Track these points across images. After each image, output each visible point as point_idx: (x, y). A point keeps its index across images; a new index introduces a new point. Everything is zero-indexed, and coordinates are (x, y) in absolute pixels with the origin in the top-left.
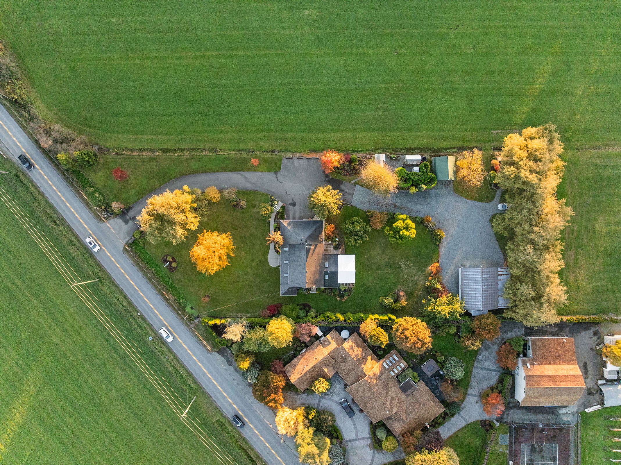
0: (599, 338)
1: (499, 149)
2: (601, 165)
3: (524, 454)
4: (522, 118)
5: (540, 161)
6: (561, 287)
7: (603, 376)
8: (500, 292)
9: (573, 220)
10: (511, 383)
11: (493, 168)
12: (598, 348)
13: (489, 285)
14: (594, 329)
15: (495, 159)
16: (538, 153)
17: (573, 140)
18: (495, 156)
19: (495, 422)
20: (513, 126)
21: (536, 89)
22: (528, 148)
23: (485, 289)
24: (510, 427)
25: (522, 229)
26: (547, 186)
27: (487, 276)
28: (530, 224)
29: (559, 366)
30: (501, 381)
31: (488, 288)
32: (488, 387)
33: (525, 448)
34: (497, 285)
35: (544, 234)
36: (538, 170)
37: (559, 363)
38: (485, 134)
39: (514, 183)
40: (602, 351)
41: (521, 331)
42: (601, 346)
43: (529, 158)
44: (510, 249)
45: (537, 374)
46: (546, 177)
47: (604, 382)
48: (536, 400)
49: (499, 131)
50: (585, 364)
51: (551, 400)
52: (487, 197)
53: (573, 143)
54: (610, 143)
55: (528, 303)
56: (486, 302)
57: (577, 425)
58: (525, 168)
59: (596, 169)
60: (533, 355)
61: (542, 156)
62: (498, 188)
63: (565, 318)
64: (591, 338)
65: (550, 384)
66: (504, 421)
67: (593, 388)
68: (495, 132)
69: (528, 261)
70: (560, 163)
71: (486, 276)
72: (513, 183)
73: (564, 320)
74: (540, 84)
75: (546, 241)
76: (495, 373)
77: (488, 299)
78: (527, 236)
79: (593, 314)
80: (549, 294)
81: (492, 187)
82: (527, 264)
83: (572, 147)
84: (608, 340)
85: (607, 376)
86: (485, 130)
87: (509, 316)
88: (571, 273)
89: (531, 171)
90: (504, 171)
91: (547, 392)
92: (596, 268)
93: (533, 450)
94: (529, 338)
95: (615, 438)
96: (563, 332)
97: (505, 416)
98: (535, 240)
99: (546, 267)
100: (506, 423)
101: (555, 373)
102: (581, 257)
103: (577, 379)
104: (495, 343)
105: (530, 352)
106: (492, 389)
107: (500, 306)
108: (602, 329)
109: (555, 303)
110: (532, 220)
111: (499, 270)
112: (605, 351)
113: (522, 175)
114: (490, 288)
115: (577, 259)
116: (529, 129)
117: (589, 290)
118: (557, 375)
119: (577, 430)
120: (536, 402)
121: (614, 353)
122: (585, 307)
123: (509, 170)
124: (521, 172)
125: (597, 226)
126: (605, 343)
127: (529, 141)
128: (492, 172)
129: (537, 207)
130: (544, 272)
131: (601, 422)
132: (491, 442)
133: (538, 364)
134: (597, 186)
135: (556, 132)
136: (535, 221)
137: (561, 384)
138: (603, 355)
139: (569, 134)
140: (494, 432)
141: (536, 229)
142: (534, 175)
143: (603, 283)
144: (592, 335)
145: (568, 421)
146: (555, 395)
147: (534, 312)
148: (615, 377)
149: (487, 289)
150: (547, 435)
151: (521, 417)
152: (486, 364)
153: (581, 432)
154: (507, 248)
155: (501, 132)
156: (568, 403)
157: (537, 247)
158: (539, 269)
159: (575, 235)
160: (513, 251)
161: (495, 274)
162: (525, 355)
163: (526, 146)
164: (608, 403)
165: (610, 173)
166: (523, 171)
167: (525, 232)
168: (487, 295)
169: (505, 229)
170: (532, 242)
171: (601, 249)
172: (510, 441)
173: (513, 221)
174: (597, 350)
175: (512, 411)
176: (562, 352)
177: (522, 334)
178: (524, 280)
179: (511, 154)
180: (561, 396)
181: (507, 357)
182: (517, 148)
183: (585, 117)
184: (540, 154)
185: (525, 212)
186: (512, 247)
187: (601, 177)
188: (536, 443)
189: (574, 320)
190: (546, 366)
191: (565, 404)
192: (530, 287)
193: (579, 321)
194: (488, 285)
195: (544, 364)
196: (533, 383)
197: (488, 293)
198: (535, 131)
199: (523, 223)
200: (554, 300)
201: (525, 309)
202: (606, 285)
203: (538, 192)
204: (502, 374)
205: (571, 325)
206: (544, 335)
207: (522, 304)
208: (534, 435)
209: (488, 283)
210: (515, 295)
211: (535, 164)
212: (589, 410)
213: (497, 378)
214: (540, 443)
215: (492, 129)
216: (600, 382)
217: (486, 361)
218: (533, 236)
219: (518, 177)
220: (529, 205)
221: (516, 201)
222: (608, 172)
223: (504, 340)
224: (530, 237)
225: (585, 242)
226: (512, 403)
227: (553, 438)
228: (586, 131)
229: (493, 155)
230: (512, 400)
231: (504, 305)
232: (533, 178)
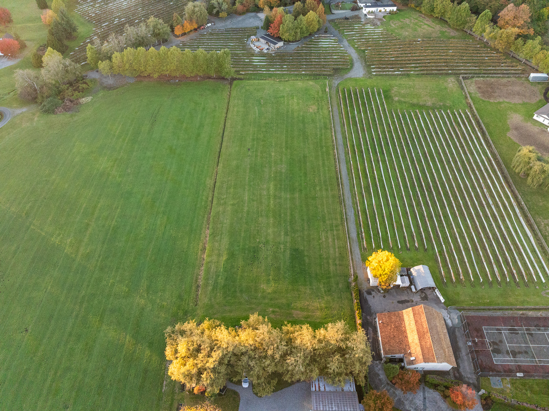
0: (373, 291)
1: (183, 386)
2: (214, 285)
3: (504, 361)
4: (155, 358)
5: (200, 346)
6: (329, 329)
7: (407, 287)
8: (338, 389)
9: (263, 314)
10: (434, 376)
11: (203, 392)
12: (382, 291)
13: (331, 401)
14: (365, 294)
15: (193, 389)
16: (191, 348)
17: (187, 309)
18: (190, 389)
19: (480, 393)
20: (161, 368)
21: (129, 342)
22: (185, 357)
23: (336, 407)
24: (481, 376)
25: (269, 367)
26: (226, 340)
27: (321, 404)
28: (265, 358)
29: (407, 328)
30: (435, 387)
31: (335, 403)
32: (444, 401)
33: (498, 360)
34: (330, 392)
35: (275, 345)
36: (209, 349)
37: (404, 328)
38: (165, 399)
39: (220, 373)
40: (386, 289)
41: (377, 364)
42: (380, 289)
43: (195, 357)
44: (291, 378)
45: (420, 350)
46: (217, 340)
47: (413, 287)
48: (446, 350)
49: (165, 383)
50: (399, 302)
51: (442, 336)
52: (233, 400)
53: (190, 309)
54: (195, 278)
55: (347, 361)
56: (350, 406)
57: (460, 310)
58: (205, 362)
59: (217, 290)
60: (401, 353)
61: (195, 343)
62: (225, 387)
63: (359, 321)
64: (374, 297)
65: (427, 338)
66: (476, 382)
67: (420, 296)
68: (164, 388)
69: (304, 361)
70: (206, 324)
71: (321, 406)
72: (220, 375)
73: (360, 322)
74: (126, 338)
75: (283, 343)
76: (426, 392)
77: (347, 404)
78: (278, 361)
79: (352, 295)
80: (336, 340)
81: (223, 394)
82: (307, 362)
83: (193, 310)
84: (373, 282)
85: (407, 284)
86: (160, 399)
87: (364, 380)
88: (314, 314)
89: (209, 356)
90: (206, 385)
91: (437, 341)
92: (308, 291)
93: (497, 351)
94: (383, 356)
95: (461, 278)
96: (372, 322)
97: (471, 382)
98: (281, 354)
99: (309, 344)
100: (478, 379)
101: (416, 332)
102: (299, 304)
103: (417, 312)
104: (394, 393)
105: (398, 356)
106: (445, 397)
107: (353, 388)
108: (364, 288)
109: (346, 334)
110: (261, 356)
111: (314, 390)
112: (385, 287)
113: (212, 366)
114: (334, 401)
115: (300, 308)
116: (167, 353)
117: (329, 298)
118: (417, 331)
119: (464, 309)
120: (449, 351)
121: (386, 280)
122: (346, 302)
123: (205, 379)
124: (208, 367)
125: (270, 291)
126: (377, 285)
127: (178, 355)
128: (206, 394)
129: (247, 350)
130: (314, 346)
131: (450, 289)
132: (505, 399)
133: (409, 348)
134: (233, 290)
135: (174, 327)
136: (261, 352)
137: (425, 326)
138: (389, 288)
139: (181, 313)
140: (494, 396)
141: (270, 352)
142: (213, 354)
143: (322, 286)
144: (371, 296)
145: (458, 318)
146: (438, 333)
147: (357, 356)
148: (406, 278)
149: (336, 405)
150: (477, 337)
151: (466, 364)
152: (419, 404)
153: (464, 306)
154: (289, 381)
155: (166, 381)
156: (441, 319)
157: (289, 352)
158: (312, 350)
159: (277, 310)
160: (293, 375)
161: (319, 395)
162: (401, 360)
163: (183, 358)
164: (432, 283)
165: (221, 279)
166: (208, 365)
167: (273, 364)
168: (342, 405)
169: (269, 383)
170: (284, 356)
171: (290, 287)
172: (495, 376)
173: (261, 374)
174: (384, 292)
175: (463, 374)
176: (392, 324)
177: (380, 363)
178: (324, 364)
179: (189, 376)
180: (437, 326)
181: (408, 382)
182: (183, 369)
183: (167, 297)
184: (193, 345)
185: (252, 363)
186: (288, 376)
187: (225, 286)
188: (489, 349)
189: (359, 313)
190: (410, 340)
191: (443, 322)
192: (331, 359)
193: (359, 308)
194: (332, 404)
195: (408, 342)
196: (430, 355)
197: (341, 404)
198: (169, 348)
199: (263, 365)
200: (342, 335)
201: (354, 364)
202: (324, 284)
203: (231, 350)
204: (426, 385)
205: (364, 314)
206: (377, 341)
207: (349, 367)
208: (481, 351)
209: (328, 403)
210: (340, 374)
211: (202, 351)
212: (442, 299)
213: (431, 391)
214: (488, 344)
215: (161, 390)
216: (414, 290)
217: (415, 404)
218: (277, 356)
219: (214, 370)
220: (245, 359)
221: (239, 371)
222: (221, 281)
223: (389, 382)
224: (278, 358)
225: (284, 301)
226: (454, 374)
227: (479, 331)
228: (180, 297)
229: (189, 391)
230: (452, 374)
231: (352, 384)
232: (216, 355)
